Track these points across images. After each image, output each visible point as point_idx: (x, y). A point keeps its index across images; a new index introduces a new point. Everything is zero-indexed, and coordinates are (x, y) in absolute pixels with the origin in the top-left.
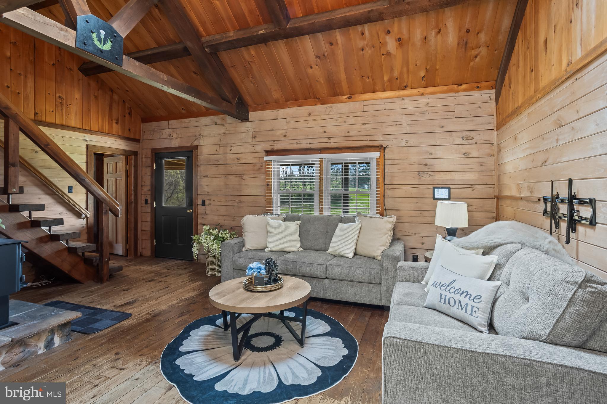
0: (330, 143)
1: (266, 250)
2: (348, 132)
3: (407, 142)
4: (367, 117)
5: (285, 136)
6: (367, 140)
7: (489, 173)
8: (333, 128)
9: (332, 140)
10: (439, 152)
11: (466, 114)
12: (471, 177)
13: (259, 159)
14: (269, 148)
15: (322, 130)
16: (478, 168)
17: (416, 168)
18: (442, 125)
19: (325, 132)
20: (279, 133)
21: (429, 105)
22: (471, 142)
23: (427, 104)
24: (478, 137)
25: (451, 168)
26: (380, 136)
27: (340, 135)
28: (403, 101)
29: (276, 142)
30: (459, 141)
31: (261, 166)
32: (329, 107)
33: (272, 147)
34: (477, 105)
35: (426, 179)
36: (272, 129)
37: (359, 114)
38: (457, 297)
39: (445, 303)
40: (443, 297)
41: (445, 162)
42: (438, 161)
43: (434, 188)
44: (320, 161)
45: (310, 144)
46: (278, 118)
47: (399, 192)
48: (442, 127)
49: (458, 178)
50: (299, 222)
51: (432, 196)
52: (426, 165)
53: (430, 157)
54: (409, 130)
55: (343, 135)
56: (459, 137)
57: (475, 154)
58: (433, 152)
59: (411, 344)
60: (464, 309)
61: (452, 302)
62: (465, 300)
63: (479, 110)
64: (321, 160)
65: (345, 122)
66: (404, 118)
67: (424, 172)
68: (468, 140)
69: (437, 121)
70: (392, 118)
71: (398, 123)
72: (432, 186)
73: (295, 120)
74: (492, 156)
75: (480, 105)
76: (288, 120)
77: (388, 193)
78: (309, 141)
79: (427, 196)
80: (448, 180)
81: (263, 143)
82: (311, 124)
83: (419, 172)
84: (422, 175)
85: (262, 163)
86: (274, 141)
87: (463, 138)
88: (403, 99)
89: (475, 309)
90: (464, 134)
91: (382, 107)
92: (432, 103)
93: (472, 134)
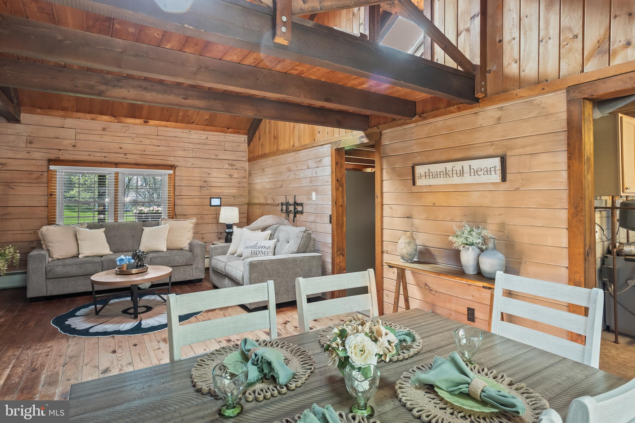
0: (127, 158)
1: (80, 256)
2: (144, 151)
3: (192, 164)
4: (161, 140)
5: (74, 146)
6: (161, 159)
7: (243, 189)
8: (129, 145)
9: (128, 156)
10: (214, 173)
11: (231, 149)
12: (233, 191)
13: (38, 167)
14: (53, 156)
15: (117, 146)
16: (237, 185)
17: (198, 183)
18: (217, 154)
19: (121, 148)
20: (66, 142)
21: (208, 139)
22: (233, 167)
23: (207, 138)
24: (238, 165)
25: (222, 185)
26: (172, 157)
27: (136, 152)
28: (190, 133)
29: (62, 151)
30: (227, 166)
31: (41, 175)
32: (125, 126)
33: (57, 156)
34: (237, 144)
35: (205, 192)
36: (56, 137)
37: (154, 137)
38: (260, 250)
39: (254, 254)
40: (253, 252)
41: (218, 180)
42: (213, 179)
43: (211, 198)
44: (115, 174)
45: (105, 157)
46: (65, 127)
47: (186, 201)
48: (217, 156)
49: (226, 191)
50: (104, 229)
51: (209, 204)
52: (205, 182)
53: (208, 176)
54: (194, 155)
55: (139, 152)
56: (227, 164)
57: (236, 176)
58: (210, 173)
59: (260, 262)
60: (264, 254)
61: (258, 253)
62: (263, 250)
63: (239, 147)
64: (117, 173)
65: (141, 142)
66: (191, 145)
67: (204, 187)
68: (232, 166)
69: (214, 151)
70: (181, 144)
71: (186, 149)
72: (209, 197)
73: (86, 132)
74: (245, 178)
75: (239, 144)
76: (78, 131)
77: (178, 202)
78: (104, 154)
79: (205, 204)
80: (219, 193)
81: (43, 150)
82: (106, 138)
83: (201, 187)
84: (203, 189)
85: (42, 172)
86: (60, 150)
87: (229, 164)
88: (190, 131)
89: (268, 252)
90: (230, 162)
91: (174, 134)
92: (211, 137)
93: (235, 162)
